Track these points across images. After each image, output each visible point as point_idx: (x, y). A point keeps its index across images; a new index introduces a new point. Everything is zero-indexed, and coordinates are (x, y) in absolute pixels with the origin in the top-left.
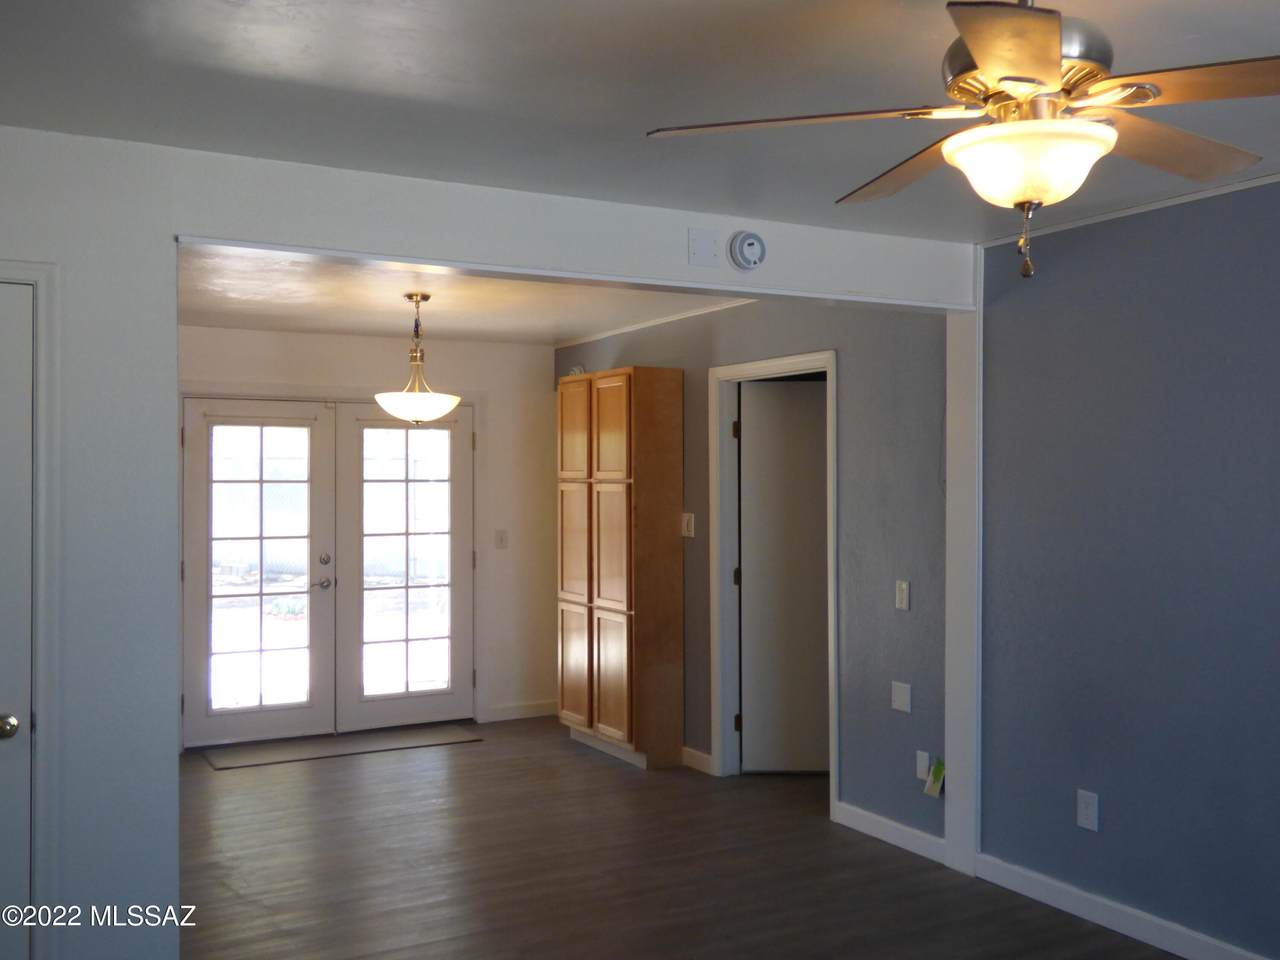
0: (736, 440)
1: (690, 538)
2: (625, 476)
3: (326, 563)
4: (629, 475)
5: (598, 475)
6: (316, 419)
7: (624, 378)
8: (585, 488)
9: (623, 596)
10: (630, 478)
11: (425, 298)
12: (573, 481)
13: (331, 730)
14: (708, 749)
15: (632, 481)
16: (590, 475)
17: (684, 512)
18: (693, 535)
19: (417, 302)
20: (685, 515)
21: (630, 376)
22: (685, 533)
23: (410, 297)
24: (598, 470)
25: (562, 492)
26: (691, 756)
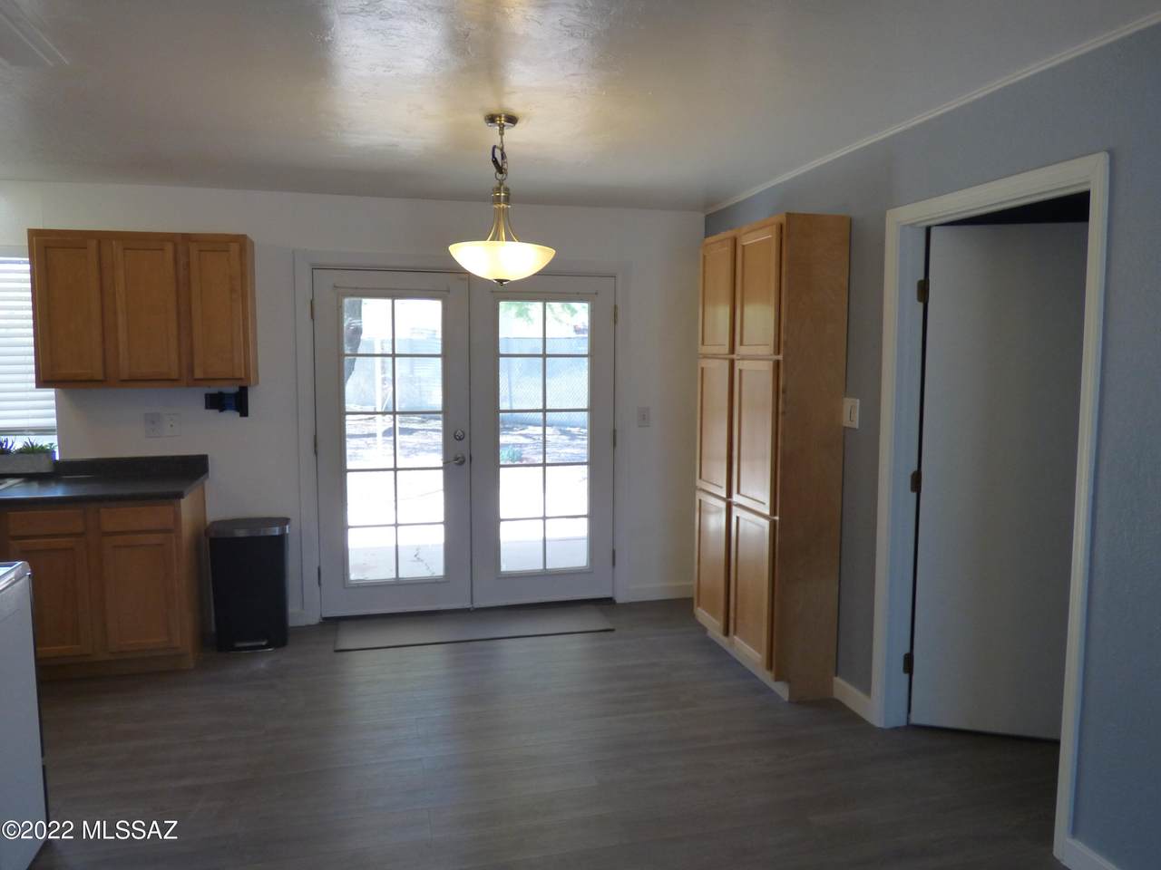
0: (921, 305)
1: (855, 429)
2: (772, 352)
3: (460, 439)
4: (777, 351)
5: (740, 350)
6: (448, 291)
7: (774, 229)
8: (726, 364)
9: (766, 498)
10: (779, 353)
11: (512, 120)
12: (715, 357)
13: (467, 605)
14: (867, 690)
15: (780, 357)
16: (732, 350)
17: (845, 396)
18: (857, 427)
19: (502, 127)
20: (846, 400)
21: (781, 226)
22: (846, 422)
23: (492, 119)
24: (741, 344)
25: (702, 369)
26: (844, 690)
